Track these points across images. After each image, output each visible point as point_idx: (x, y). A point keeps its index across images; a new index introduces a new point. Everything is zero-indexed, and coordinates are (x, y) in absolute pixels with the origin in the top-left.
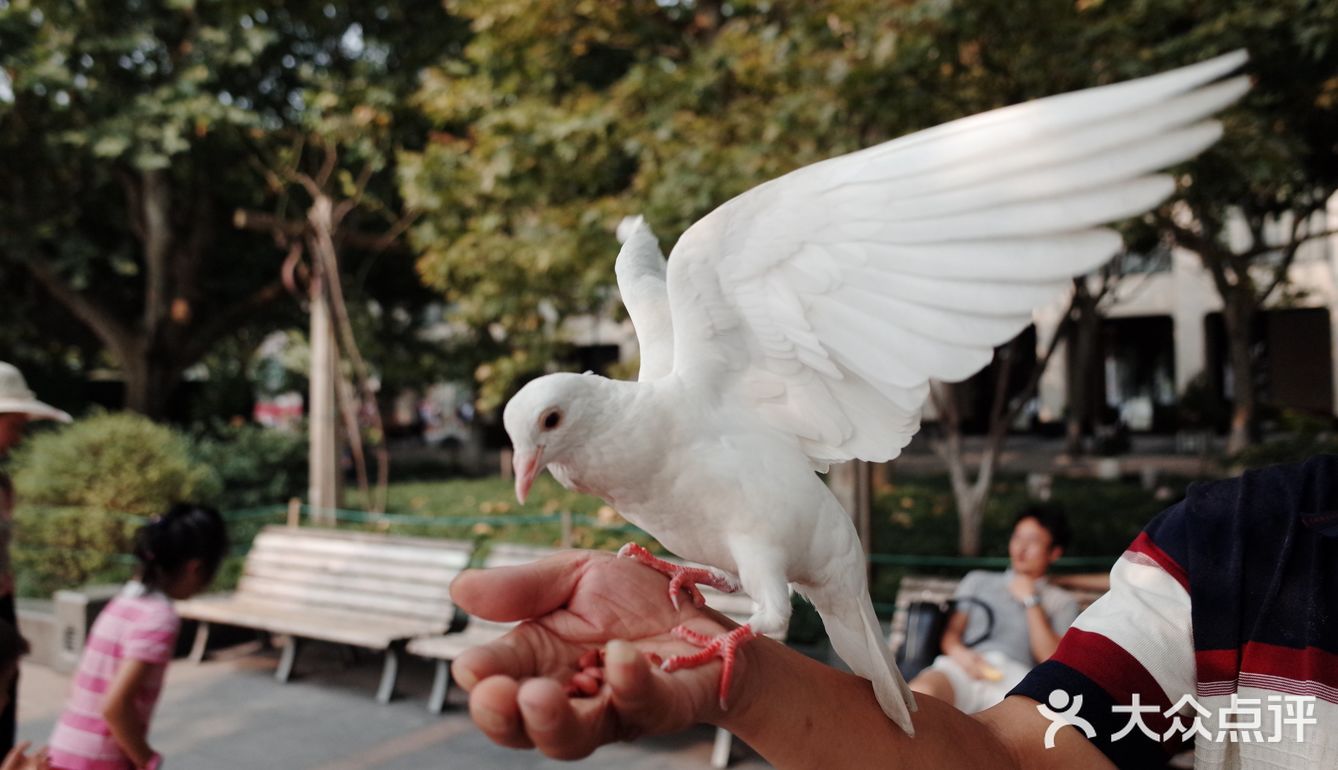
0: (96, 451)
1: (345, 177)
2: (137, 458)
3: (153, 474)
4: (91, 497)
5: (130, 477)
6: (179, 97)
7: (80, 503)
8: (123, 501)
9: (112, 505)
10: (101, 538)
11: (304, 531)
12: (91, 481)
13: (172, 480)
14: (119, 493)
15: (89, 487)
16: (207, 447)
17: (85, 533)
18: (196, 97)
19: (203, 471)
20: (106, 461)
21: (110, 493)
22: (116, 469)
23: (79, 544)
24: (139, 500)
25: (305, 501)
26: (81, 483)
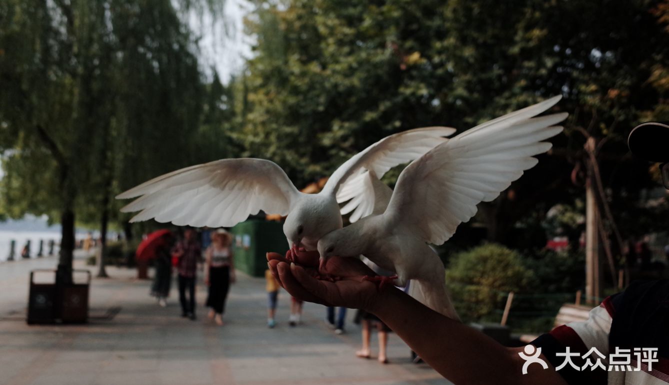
0: (484, 260)
1: (602, 126)
2: (502, 264)
3: (510, 273)
4: (484, 281)
5: (499, 274)
6: (514, 95)
7: (478, 284)
8: (497, 284)
9: (492, 286)
10: (487, 300)
11: (582, 307)
12: (483, 274)
13: (518, 277)
14: (495, 281)
15: (482, 277)
16: (530, 261)
17: (481, 297)
18: (521, 94)
19: (530, 273)
20: (489, 265)
21: (491, 280)
22: (494, 269)
23: (478, 302)
24: (503, 285)
25: (584, 292)
26: (478, 274)
